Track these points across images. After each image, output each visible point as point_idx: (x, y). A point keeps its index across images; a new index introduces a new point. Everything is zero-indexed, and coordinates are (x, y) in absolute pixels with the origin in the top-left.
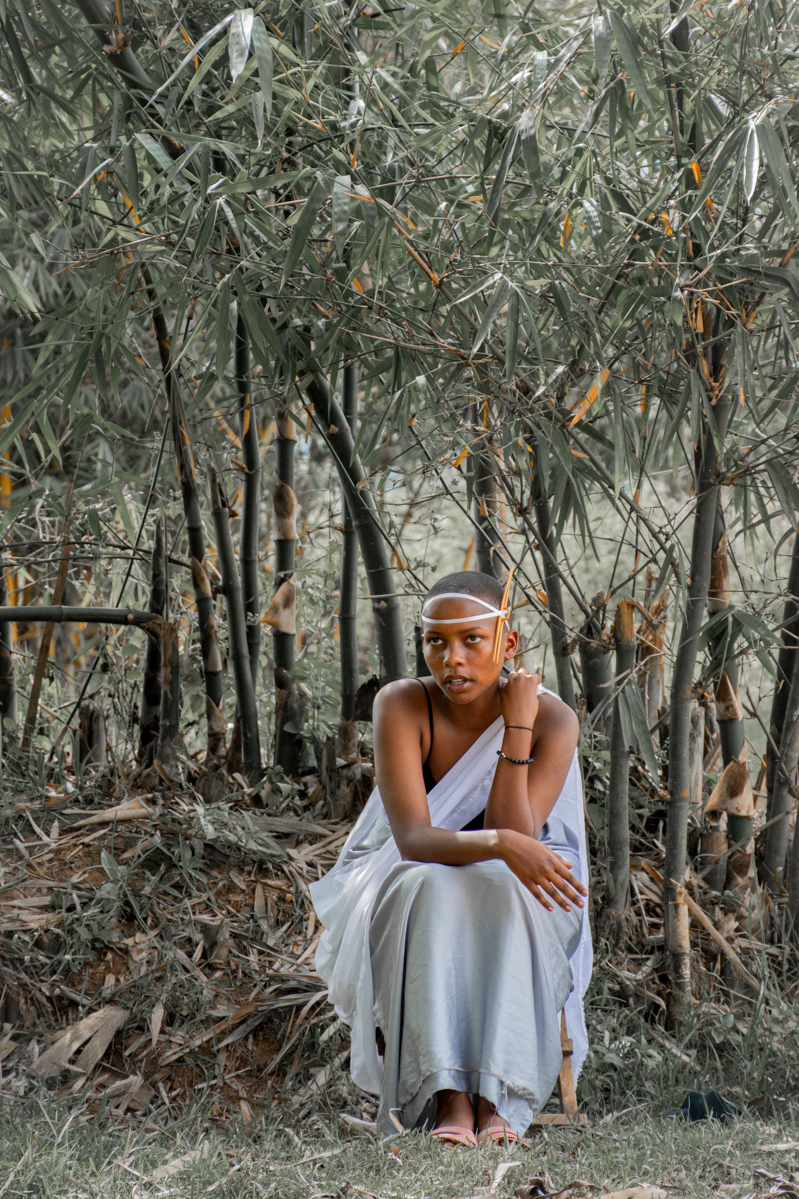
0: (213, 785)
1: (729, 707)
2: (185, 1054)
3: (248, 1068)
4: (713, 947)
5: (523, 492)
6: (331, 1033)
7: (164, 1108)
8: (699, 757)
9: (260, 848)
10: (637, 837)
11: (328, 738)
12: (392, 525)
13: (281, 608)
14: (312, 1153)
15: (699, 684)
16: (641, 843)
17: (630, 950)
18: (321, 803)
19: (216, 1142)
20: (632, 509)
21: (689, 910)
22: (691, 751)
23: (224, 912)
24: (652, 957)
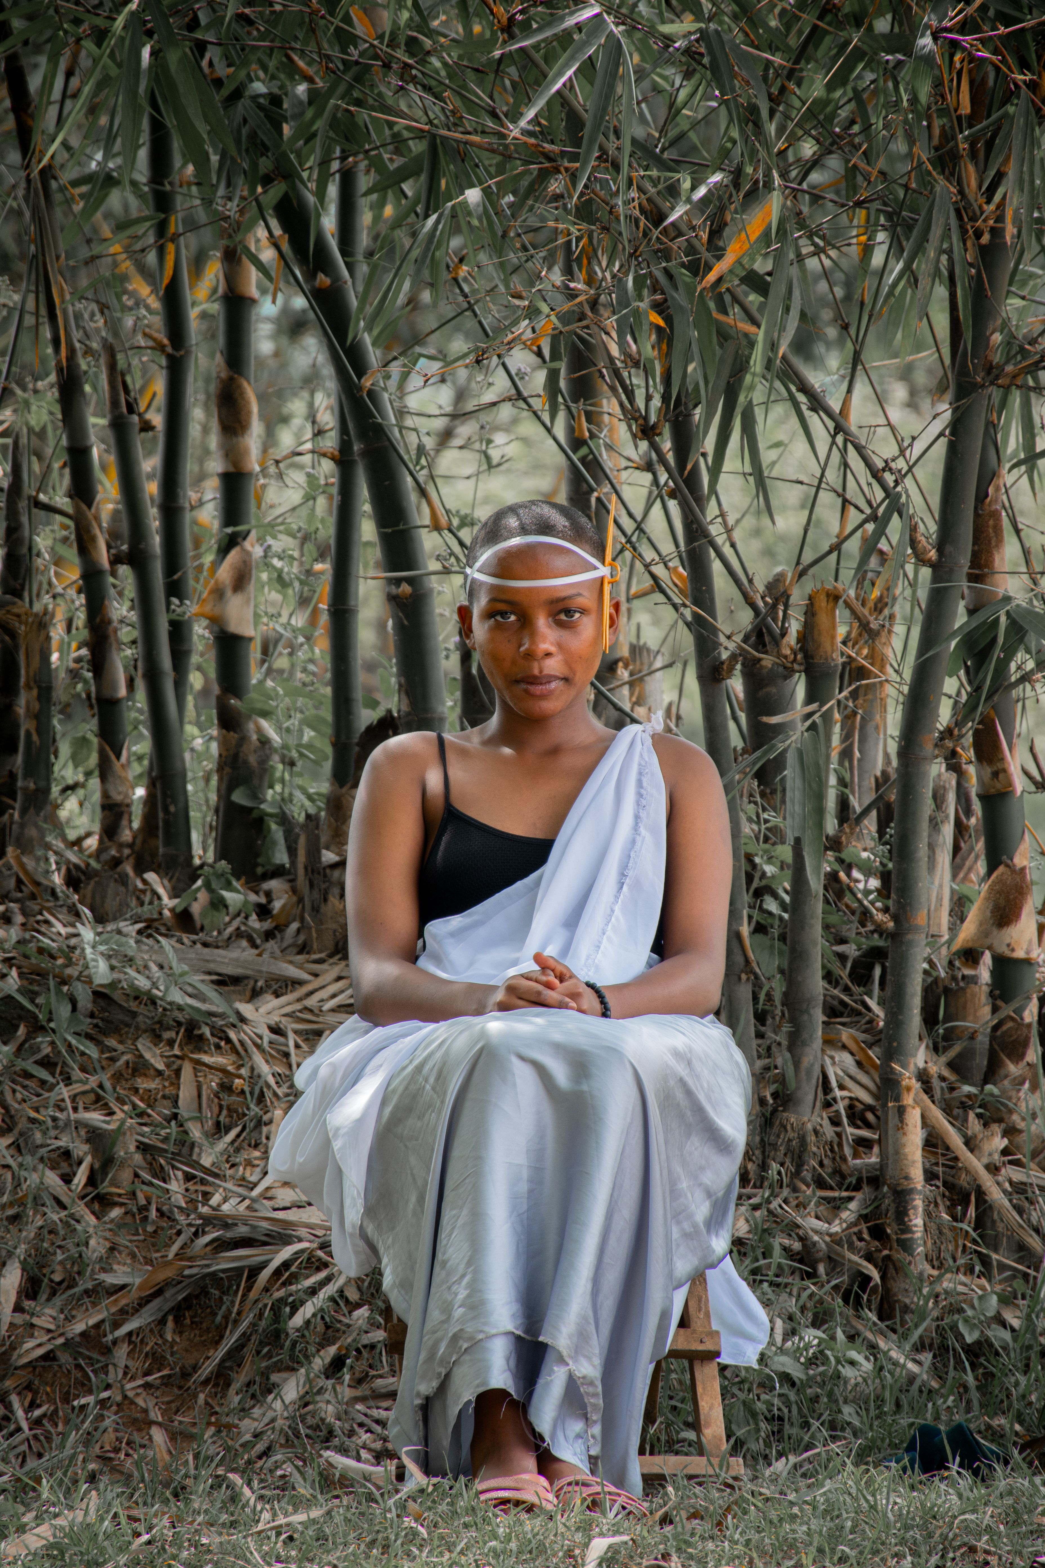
0: (110, 892)
1: (1000, 773)
2: (57, 1347)
3: (165, 1372)
4: (963, 1180)
5: (649, 398)
6: (308, 1315)
7: (18, 1438)
8: (944, 858)
9: (190, 1001)
10: (836, 992)
11: (308, 816)
12: (421, 450)
13: (229, 592)
14: (275, 1515)
15: (948, 732)
16: (842, 1003)
17: (821, 1184)
18: (295, 926)
19: (110, 1496)
20: (838, 429)
21: (923, 1117)
22: (932, 847)
23: (126, 1108)
24: (859, 1195)
